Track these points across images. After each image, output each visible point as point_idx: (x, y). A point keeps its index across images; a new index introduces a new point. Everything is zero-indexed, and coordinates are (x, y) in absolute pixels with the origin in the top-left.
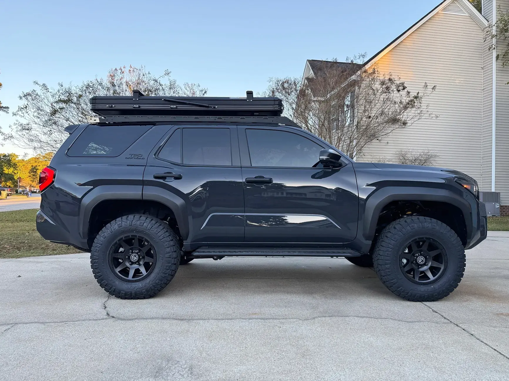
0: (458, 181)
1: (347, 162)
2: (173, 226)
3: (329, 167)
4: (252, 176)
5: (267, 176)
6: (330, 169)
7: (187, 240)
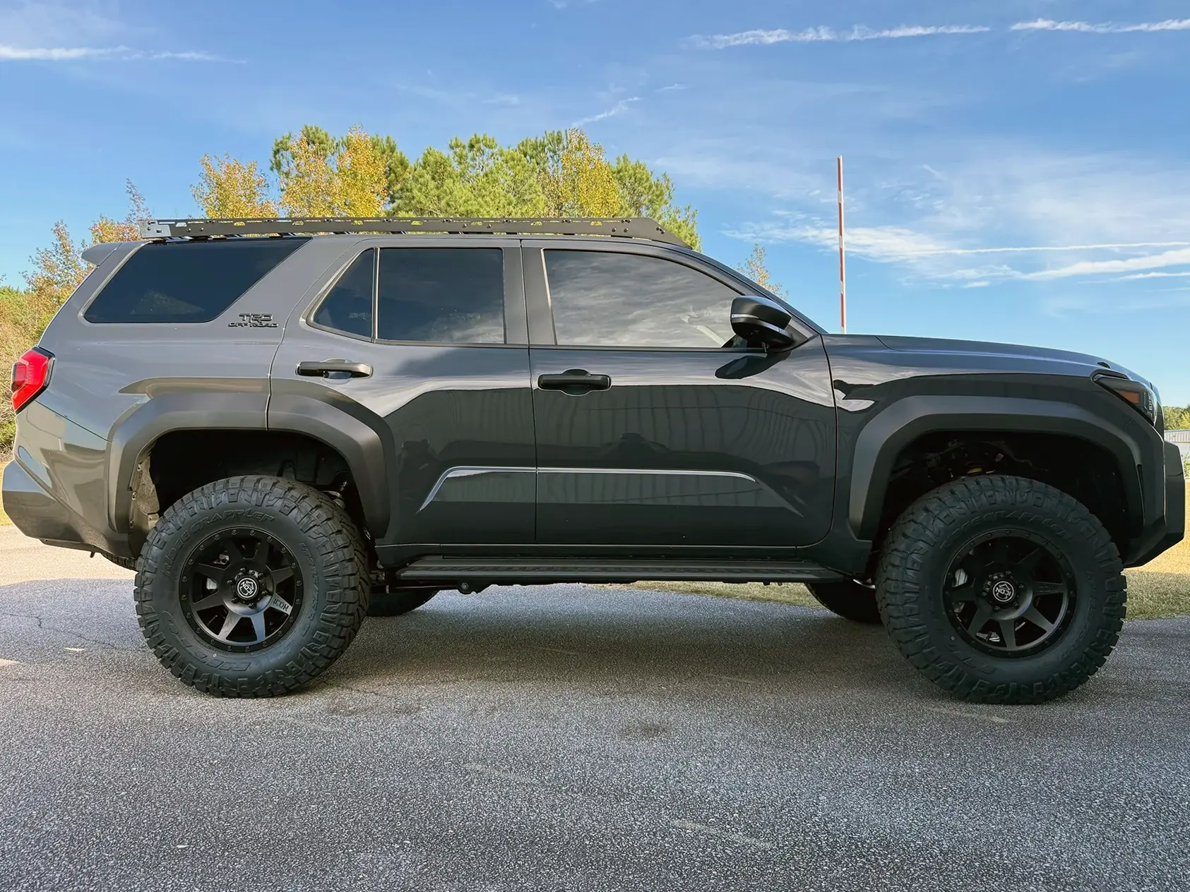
0: (1103, 381)
1: (808, 334)
2: (353, 510)
3: (761, 347)
4: (558, 370)
5: (595, 370)
6: (763, 352)
7: (383, 537)
